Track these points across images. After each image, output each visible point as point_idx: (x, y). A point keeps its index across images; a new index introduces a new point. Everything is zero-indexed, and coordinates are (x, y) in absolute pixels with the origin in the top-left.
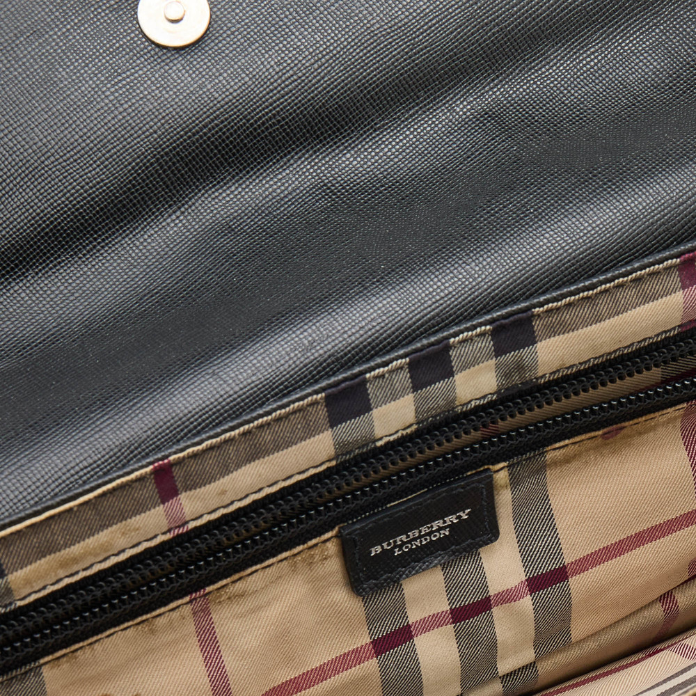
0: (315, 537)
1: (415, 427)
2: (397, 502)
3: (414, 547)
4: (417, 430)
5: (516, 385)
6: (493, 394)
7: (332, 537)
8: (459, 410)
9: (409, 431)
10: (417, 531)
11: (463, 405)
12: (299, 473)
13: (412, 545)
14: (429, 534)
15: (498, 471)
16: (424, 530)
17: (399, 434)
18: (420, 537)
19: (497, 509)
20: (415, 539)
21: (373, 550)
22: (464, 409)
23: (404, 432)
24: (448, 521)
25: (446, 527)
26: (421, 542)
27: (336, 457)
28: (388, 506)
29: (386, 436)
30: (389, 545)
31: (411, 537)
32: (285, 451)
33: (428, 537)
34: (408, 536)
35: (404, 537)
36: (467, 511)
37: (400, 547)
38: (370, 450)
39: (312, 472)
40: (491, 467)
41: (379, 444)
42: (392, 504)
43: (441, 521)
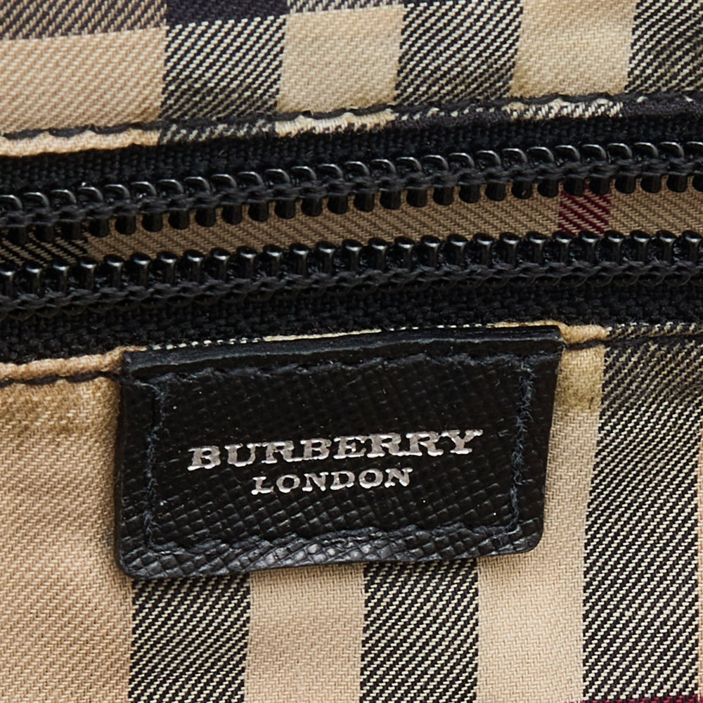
0: (54, 354)
1: (387, 116)
2: (292, 338)
3: (308, 489)
4: (391, 131)
5: (681, 93)
6: (613, 99)
7: (97, 373)
8: (514, 110)
9: (370, 121)
10: (325, 443)
11: (529, 101)
12: (55, 132)
13: (303, 483)
14: (356, 466)
15: (577, 346)
16: (346, 448)
17: (343, 122)
18: (330, 465)
19: (550, 466)
20: (316, 467)
21: (198, 451)
22: (529, 115)
23: (358, 122)
24: (414, 446)
25: (405, 462)
26: (330, 480)
27: (162, 123)
28: (268, 339)
29: (307, 114)
30: (243, 454)
31: (307, 457)
32: (33, 41)
33: (350, 475)
34: (298, 451)
35: (287, 447)
36: (472, 434)
37: (272, 474)
38: (255, 137)
39: (89, 141)
40: (562, 327)
41: (283, 128)
42: (279, 338)
43: (397, 440)
